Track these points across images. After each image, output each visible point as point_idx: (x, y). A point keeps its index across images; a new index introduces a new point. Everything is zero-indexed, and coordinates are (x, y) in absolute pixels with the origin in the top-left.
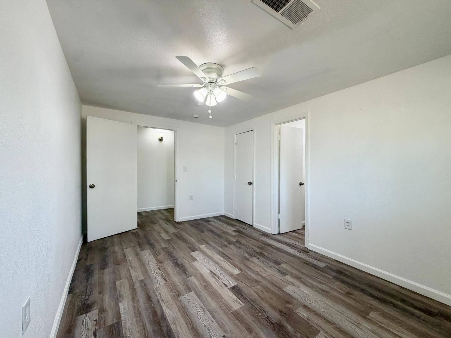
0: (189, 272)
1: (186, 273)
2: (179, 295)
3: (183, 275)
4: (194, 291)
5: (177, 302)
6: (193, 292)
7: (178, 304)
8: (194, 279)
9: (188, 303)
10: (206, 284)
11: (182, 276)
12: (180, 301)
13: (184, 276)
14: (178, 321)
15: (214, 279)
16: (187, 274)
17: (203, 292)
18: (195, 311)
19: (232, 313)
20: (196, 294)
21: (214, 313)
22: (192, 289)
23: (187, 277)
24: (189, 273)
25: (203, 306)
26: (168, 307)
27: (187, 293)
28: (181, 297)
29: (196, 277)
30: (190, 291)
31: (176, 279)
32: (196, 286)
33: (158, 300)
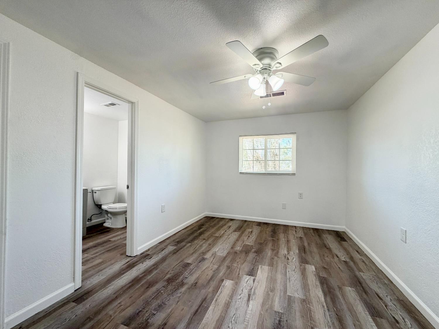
0: (273, 320)
1: (280, 321)
2: (304, 300)
3: (285, 322)
4: (286, 293)
5: (309, 296)
6: (288, 294)
7: (308, 294)
8: (276, 306)
9: (298, 290)
10: (269, 292)
11: (287, 321)
12: (305, 295)
13: (284, 319)
14: (313, 285)
15: (256, 291)
16: (278, 319)
17: (278, 288)
18: (296, 282)
19: (273, 267)
20: (286, 291)
21: (283, 273)
22: (287, 297)
23: (282, 313)
24: (275, 319)
25: (288, 281)
26: (319, 298)
27: (294, 297)
28: (303, 298)
29: (271, 307)
30: (290, 297)
31: (297, 321)
32: (280, 298)
33: (328, 310)
